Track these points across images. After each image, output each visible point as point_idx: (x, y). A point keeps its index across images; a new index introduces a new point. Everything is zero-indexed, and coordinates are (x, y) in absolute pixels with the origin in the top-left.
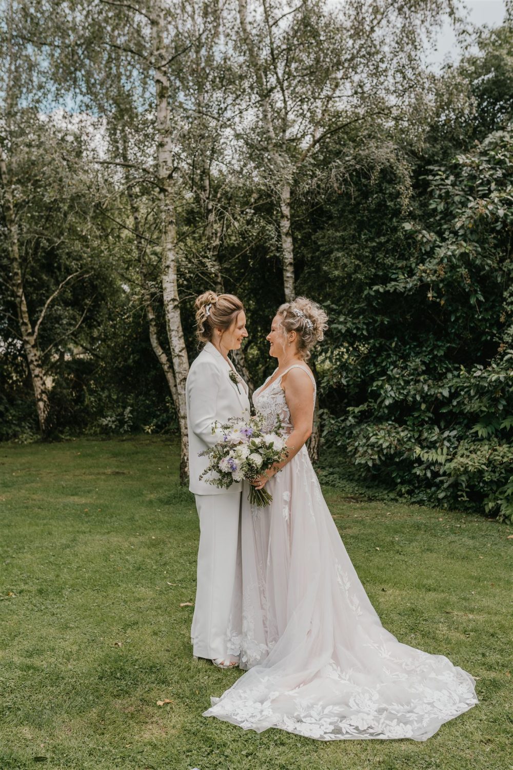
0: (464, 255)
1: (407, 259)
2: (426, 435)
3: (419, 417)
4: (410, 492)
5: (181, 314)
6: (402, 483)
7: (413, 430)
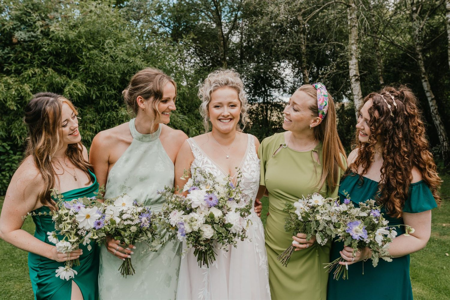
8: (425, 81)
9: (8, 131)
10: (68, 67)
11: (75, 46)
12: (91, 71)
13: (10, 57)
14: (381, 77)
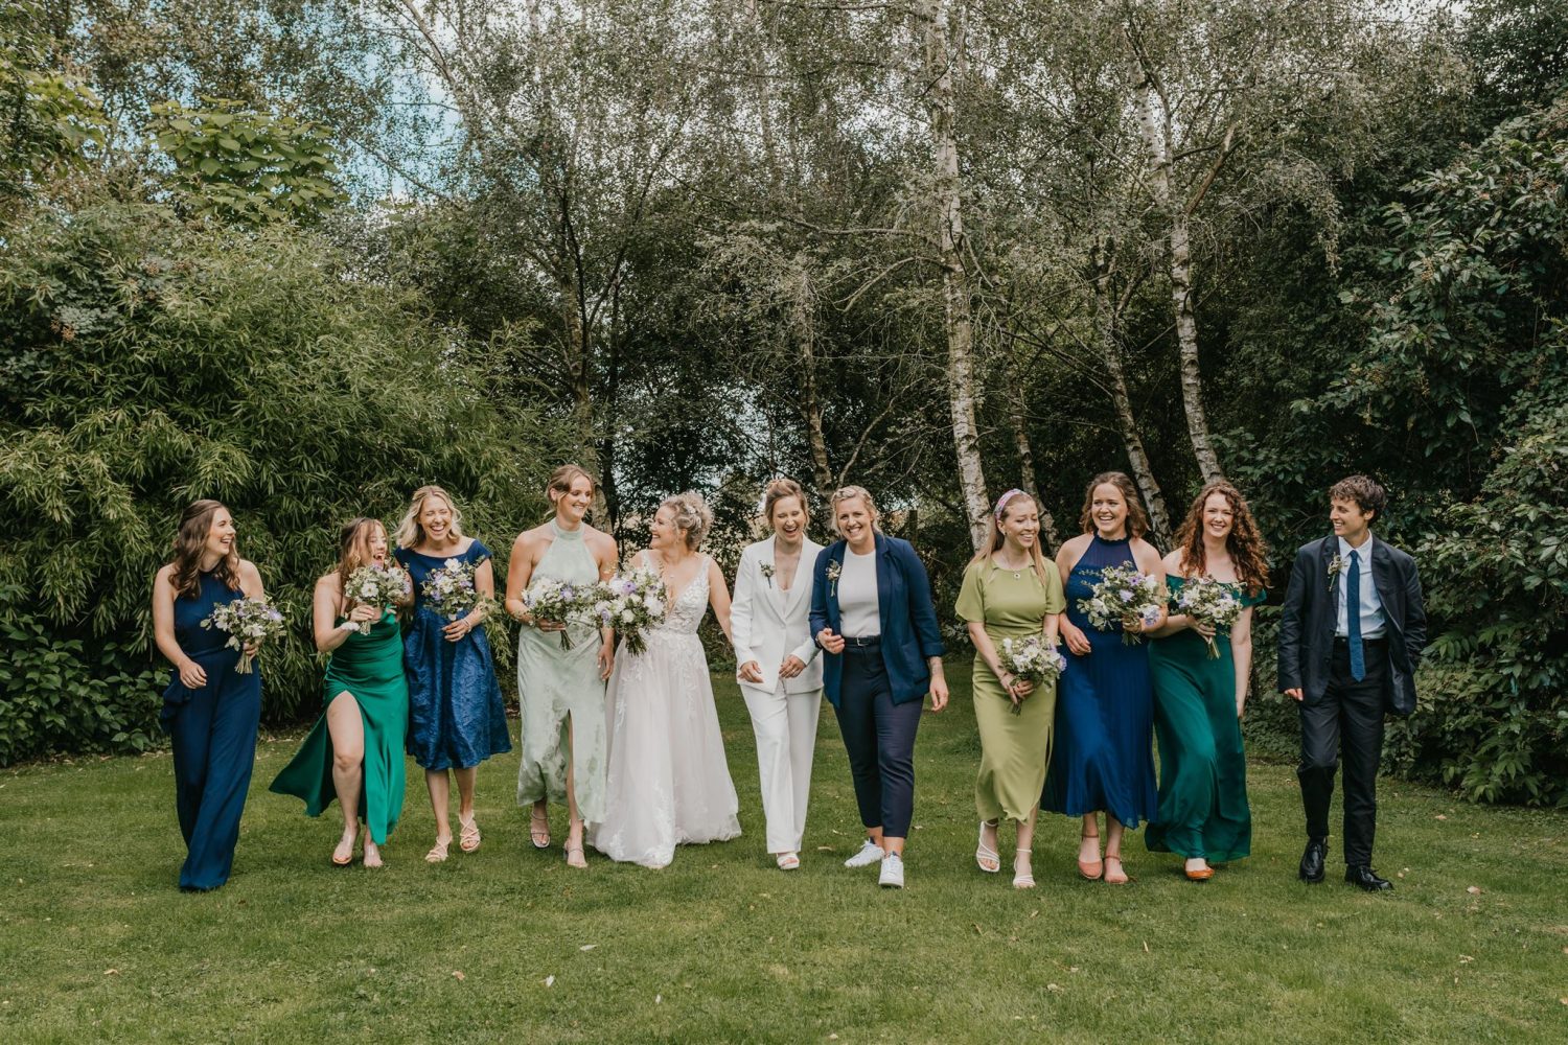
0: (1416, 350)
8: (1136, 449)
9: (34, 583)
10: (195, 406)
11: (220, 349)
12: (263, 416)
13: (42, 376)
14: (1021, 436)
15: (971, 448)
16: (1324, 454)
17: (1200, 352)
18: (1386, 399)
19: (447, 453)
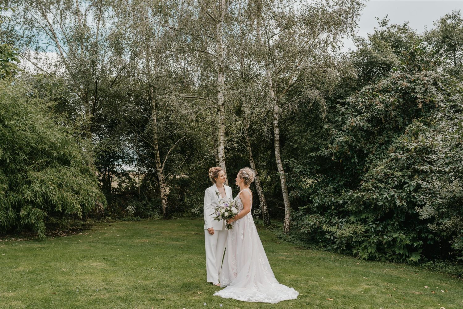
0: (347, 142)
1: (327, 141)
2: (332, 221)
3: (330, 212)
4: (325, 246)
5: (226, 163)
6: (322, 242)
7: (327, 218)
15: (223, 160)
16: (315, 167)
17: (280, 137)
18: (338, 154)
19: (62, 152)
